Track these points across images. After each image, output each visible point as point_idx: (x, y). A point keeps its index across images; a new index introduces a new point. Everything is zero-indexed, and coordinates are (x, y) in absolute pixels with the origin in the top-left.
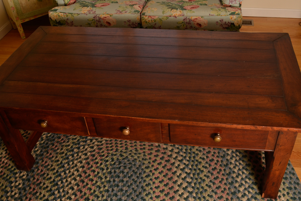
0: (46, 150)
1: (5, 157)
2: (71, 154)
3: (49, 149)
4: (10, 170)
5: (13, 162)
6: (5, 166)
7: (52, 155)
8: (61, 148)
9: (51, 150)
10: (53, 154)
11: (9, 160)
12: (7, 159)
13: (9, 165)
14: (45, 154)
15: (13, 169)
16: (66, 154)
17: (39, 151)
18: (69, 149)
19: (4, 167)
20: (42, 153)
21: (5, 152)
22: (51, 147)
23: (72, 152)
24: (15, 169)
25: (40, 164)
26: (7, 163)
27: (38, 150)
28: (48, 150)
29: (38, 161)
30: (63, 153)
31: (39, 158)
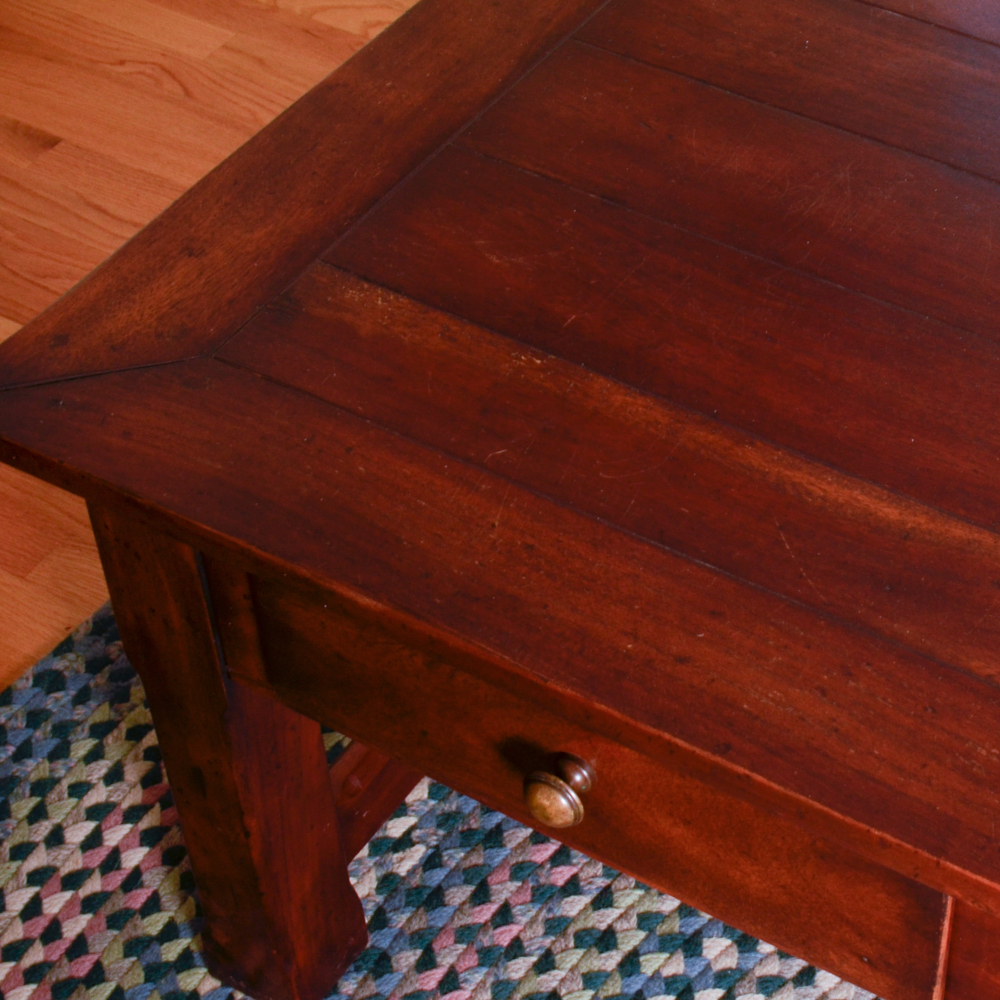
0: (477, 859)
1: (133, 815)
2: (667, 972)
3: (498, 856)
4: (149, 957)
5: (187, 885)
6: (120, 902)
7: (514, 930)
8: (601, 882)
9: (513, 877)
10: (524, 914)
11: (158, 852)
12: (149, 838)
13: (153, 905)
14: (459, 894)
15: (171, 952)
16: (630, 965)
17: (418, 853)
18: (660, 917)
19: (108, 909)
20: (437, 876)
21: (145, 766)
22: (521, 846)
23: (680, 957)
24: (185, 962)
25: (396, 978)
26: (134, 880)
27: (405, 842)
28: (493, 871)
29: (384, 944)
30: (606, 940)
31: (400, 919)
